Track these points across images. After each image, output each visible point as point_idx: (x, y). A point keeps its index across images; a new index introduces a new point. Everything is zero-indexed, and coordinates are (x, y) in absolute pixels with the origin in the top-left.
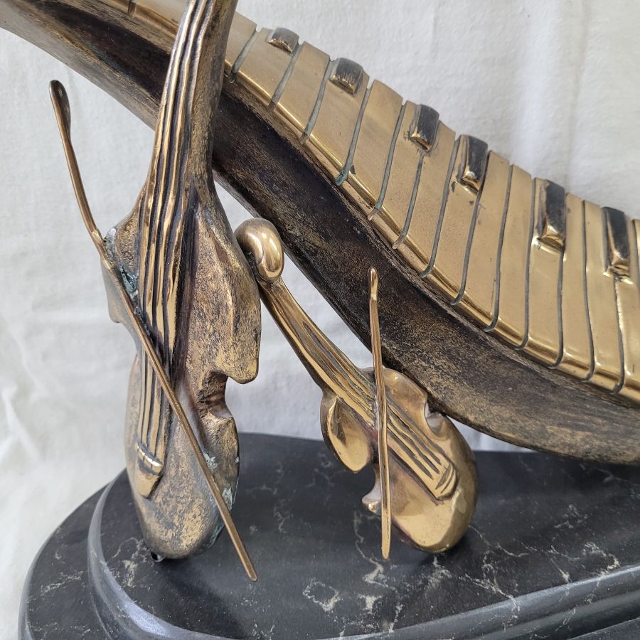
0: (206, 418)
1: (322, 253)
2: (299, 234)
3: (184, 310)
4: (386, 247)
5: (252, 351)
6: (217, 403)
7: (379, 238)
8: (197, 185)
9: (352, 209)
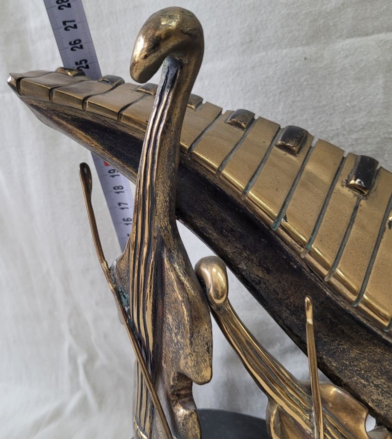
0: (176, 408)
1: (265, 283)
2: (245, 268)
3: (158, 323)
4: (319, 279)
5: (205, 360)
6: (185, 396)
7: (312, 272)
8: (162, 234)
9: (287, 249)
